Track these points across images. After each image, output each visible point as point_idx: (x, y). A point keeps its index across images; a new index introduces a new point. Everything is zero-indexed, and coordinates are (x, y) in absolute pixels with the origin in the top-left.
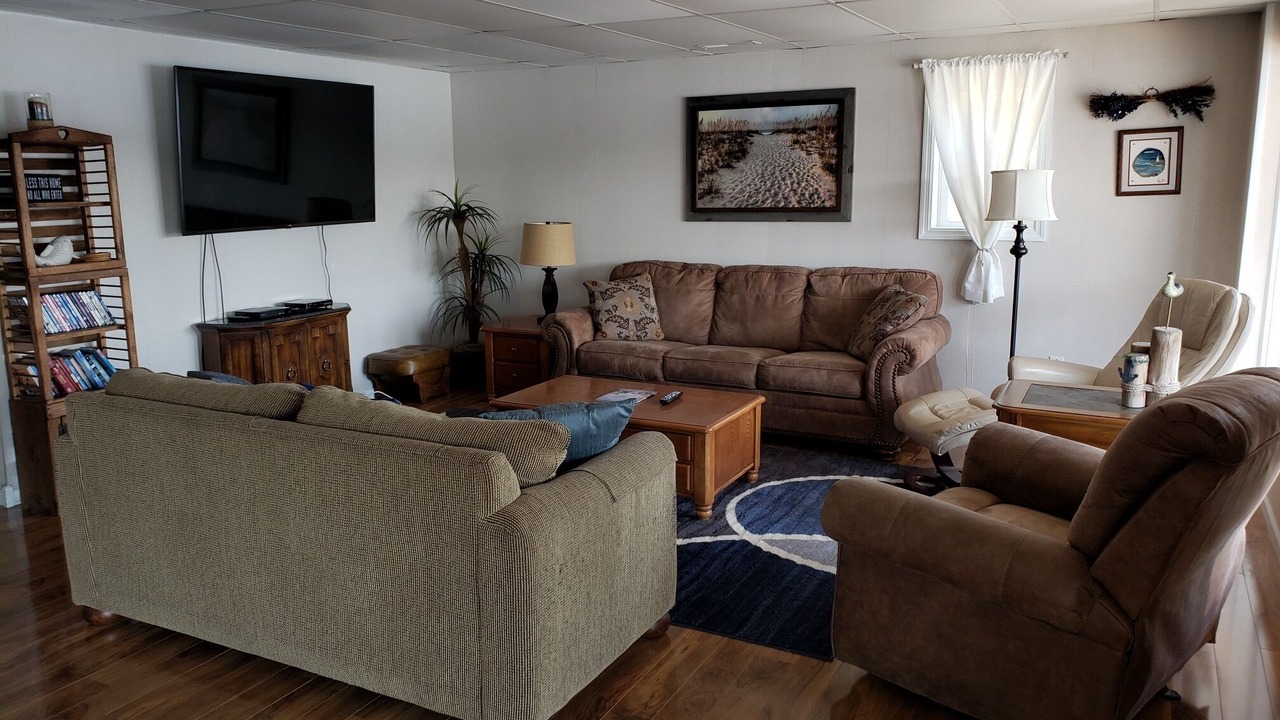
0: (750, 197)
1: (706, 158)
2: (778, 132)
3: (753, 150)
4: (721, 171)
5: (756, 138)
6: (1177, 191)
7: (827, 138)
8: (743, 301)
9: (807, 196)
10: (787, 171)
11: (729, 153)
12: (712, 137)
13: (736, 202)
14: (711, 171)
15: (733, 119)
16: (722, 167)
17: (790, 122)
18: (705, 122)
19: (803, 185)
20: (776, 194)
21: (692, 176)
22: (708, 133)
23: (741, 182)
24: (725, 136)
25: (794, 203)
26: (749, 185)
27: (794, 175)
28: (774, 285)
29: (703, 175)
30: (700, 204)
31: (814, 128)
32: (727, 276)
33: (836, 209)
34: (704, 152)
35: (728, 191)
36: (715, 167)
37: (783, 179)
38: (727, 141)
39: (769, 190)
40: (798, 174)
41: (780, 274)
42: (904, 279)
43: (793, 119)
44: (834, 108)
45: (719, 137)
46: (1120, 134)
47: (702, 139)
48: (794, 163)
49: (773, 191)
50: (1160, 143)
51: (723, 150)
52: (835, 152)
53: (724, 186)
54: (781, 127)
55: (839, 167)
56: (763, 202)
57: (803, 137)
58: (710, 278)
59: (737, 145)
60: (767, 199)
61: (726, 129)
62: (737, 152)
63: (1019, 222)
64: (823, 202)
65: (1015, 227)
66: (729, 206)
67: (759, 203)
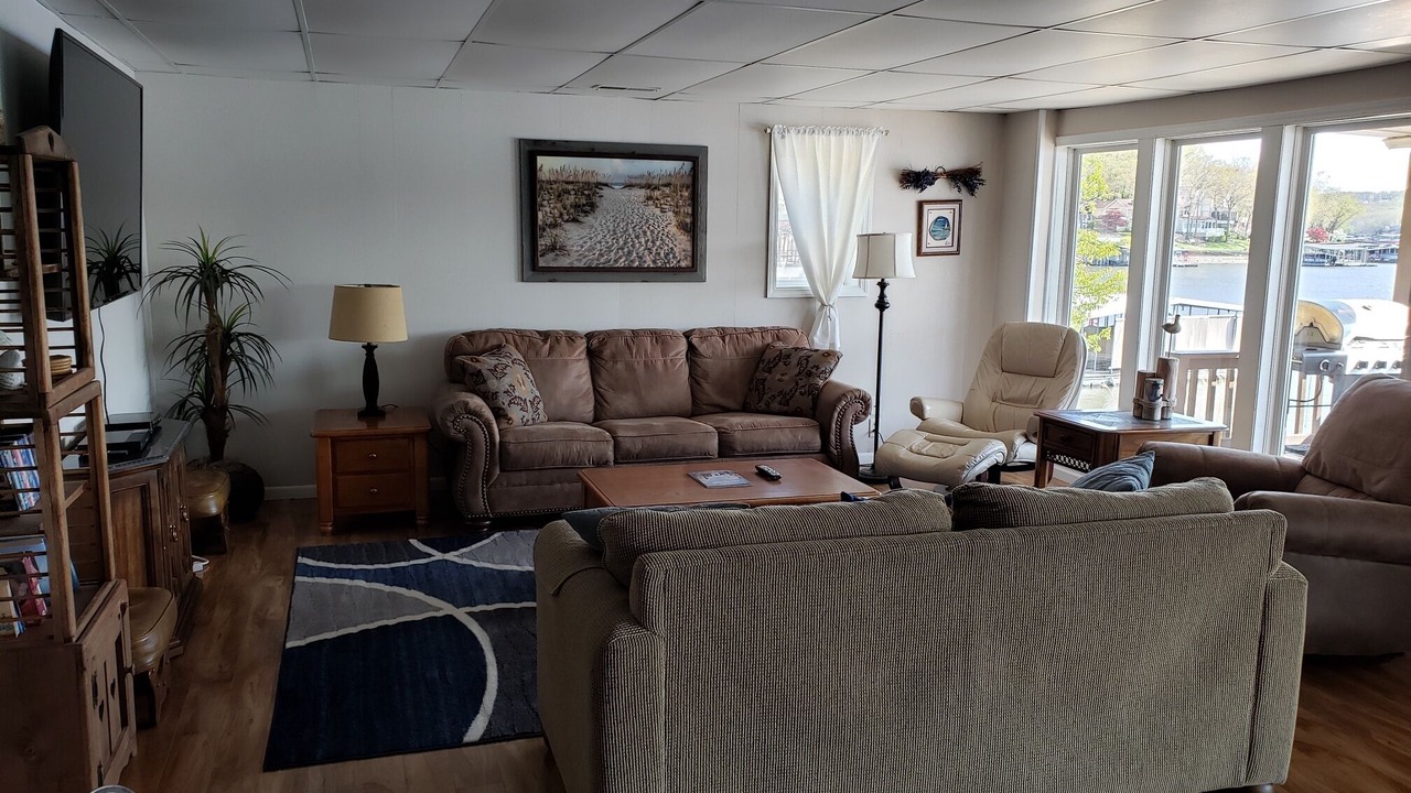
0: (601, 255)
1: (548, 209)
2: (630, 186)
3: (603, 204)
4: (567, 226)
5: (606, 191)
6: (957, 253)
7: (681, 196)
8: (630, 368)
9: (662, 255)
10: (641, 228)
11: (576, 206)
12: (554, 186)
13: (584, 260)
14: (554, 225)
15: (579, 169)
16: (567, 221)
17: (642, 176)
18: (545, 169)
19: (658, 243)
20: (630, 253)
21: (531, 229)
22: (550, 182)
23: (591, 238)
24: (570, 187)
25: (649, 263)
26: (600, 242)
27: (649, 233)
28: (659, 348)
29: (544, 230)
30: (542, 263)
31: (668, 185)
32: (603, 343)
33: (692, 269)
34: (545, 203)
35: (575, 248)
36: (559, 221)
37: (637, 237)
38: (572, 192)
39: (622, 249)
40: (652, 232)
41: (660, 337)
42: (781, 335)
43: (646, 174)
44: (688, 165)
45: (564, 186)
46: (920, 205)
47: (541, 188)
48: (647, 221)
49: (626, 250)
50: (946, 212)
51: (568, 202)
52: (690, 211)
53: (571, 243)
54: (634, 181)
55: (694, 228)
56: (616, 261)
57: (657, 193)
58: (582, 346)
59: (585, 198)
60: (620, 257)
61: (571, 179)
62: (584, 205)
63: (883, 280)
64: (679, 262)
65: (879, 284)
66: (576, 264)
67: (612, 262)
